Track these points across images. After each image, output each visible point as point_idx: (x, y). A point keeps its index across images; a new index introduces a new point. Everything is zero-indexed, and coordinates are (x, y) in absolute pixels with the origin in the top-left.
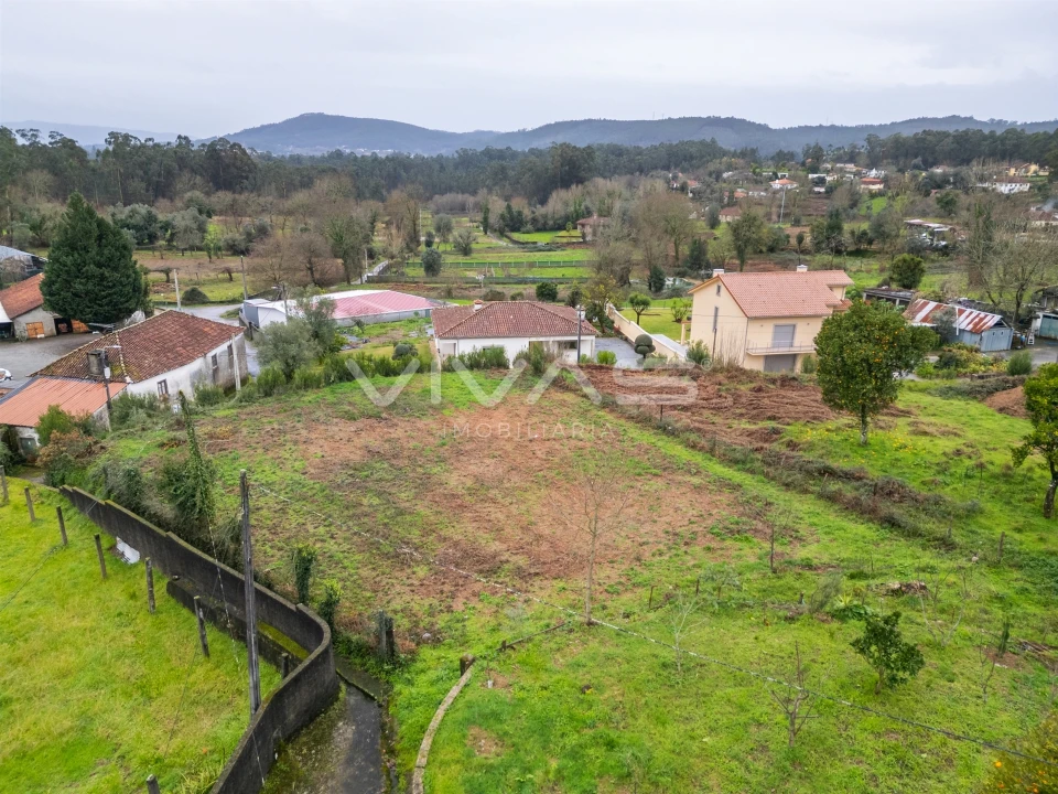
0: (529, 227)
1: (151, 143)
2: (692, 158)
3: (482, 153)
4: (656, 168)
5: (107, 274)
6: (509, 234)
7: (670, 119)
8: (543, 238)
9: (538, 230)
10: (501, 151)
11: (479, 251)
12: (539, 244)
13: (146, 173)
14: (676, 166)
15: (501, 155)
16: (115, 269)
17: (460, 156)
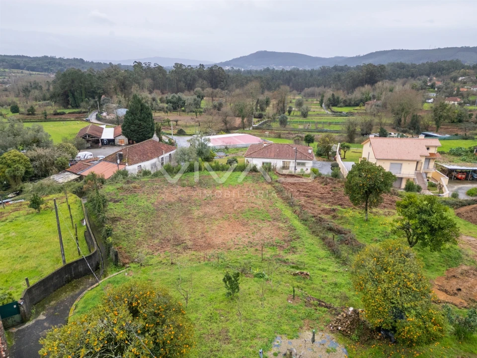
0: (342, 104)
1: (190, 67)
2: (443, 69)
3: (333, 68)
4: (421, 75)
5: (142, 123)
6: (331, 107)
7: (439, 49)
8: (345, 110)
9: (346, 106)
10: (342, 67)
11: (311, 115)
12: (343, 113)
13: (185, 79)
14: (434, 74)
15: (342, 69)
16: (145, 122)
17: (321, 69)
